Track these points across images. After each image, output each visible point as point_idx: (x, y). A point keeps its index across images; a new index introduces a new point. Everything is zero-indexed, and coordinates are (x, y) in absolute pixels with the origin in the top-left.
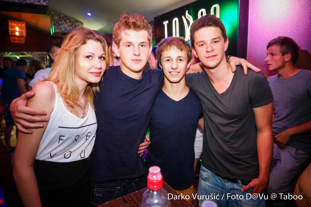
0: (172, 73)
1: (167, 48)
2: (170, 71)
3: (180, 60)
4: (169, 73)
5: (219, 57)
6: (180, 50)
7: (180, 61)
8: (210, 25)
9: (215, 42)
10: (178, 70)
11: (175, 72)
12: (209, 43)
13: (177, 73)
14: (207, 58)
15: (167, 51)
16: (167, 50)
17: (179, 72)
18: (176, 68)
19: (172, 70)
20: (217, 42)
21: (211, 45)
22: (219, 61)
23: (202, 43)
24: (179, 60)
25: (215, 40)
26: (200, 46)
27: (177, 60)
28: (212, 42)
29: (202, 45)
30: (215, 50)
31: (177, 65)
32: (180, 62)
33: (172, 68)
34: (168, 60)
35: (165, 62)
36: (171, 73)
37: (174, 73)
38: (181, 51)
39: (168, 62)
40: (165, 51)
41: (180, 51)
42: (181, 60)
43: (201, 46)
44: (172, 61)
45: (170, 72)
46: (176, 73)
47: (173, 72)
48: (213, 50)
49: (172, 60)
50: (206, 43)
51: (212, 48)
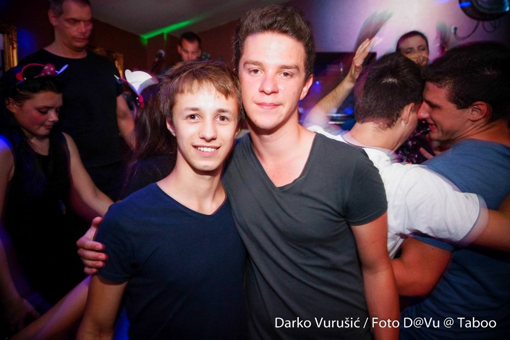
0: (202, 149)
1: (191, 85)
2: (196, 144)
3: (221, 117)
4: (193, 149)
5: (284, 111)
6: (223, 93)
7: (222, 122)
8: (285, 32)
9: (286, 74)
10: (215, 143)
11: (208, 147)
12: (271, 71)
13: (213, 150)
14: (259, 104)
15: (189, 94)
16: (190, 91)
17: (218, 148)
18: (213, 139)
19: (203, 143)
20: (289, 77)
21: (273, 79)
22: (281, 119)
23: (255, 67)
24: (218, 119)
25: (287, 71)
26: (250, 71)
27: (215, 118)
28: (278, 72)
29: (256, 71)
30: (279, 93)
31: (216, 131)
32: (220, 124)
33: (203, 138)
34: (192, 117)
35: (185, 121)
36: (199, 148)
37: (205, 149)
38: (227, 97)
39: (193, 121)
40: (186, 92)
41: (223, 97)
42: (223, 118)
43: (253, 73)
44: (201, 120)
45: (196, 147)
46: (210, 150)
47: (204, 147)
48: (274, 92)
49: (201, 116)
50: (263, 70)
51: (275, 85)
